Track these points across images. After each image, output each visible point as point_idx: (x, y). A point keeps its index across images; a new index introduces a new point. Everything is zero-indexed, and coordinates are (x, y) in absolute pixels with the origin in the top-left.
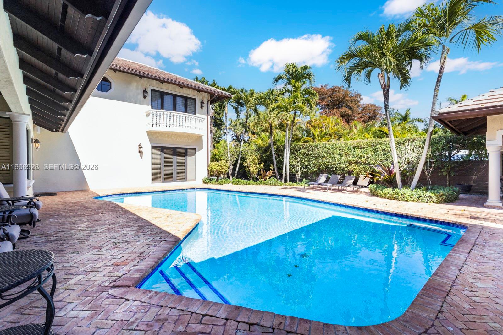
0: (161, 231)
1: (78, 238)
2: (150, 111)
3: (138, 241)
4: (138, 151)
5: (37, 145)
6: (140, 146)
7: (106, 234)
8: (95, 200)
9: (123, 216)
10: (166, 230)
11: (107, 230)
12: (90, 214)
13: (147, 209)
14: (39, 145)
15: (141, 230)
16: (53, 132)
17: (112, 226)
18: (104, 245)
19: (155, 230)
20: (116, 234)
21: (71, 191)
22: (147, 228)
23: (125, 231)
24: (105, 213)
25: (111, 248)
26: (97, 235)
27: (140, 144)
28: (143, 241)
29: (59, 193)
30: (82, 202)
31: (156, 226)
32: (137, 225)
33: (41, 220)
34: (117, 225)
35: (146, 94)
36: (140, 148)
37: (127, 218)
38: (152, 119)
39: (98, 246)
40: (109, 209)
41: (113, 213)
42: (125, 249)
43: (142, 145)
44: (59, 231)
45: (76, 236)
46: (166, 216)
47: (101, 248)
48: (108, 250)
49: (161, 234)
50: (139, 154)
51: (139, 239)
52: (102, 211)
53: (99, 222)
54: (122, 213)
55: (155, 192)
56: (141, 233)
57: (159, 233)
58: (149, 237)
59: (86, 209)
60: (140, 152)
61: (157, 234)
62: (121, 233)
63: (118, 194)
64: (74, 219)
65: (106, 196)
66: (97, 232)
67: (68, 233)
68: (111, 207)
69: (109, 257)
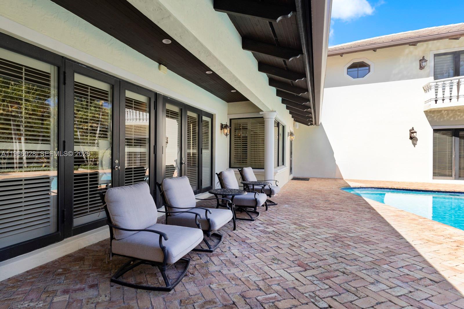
0: (433, 277)
1: (292, 238)
2: (431, 84)
3: (372, 284)
4: (409, 137)
5: (292, 137)
6: (413, 131)
7: (328, 244)
8: (341, 191)
9: (367, 221)
10: (450, 280)
11: (332, 239)
12: (326, 208)
13: (414, 220)
14: (293, 137)
15: (388, 259)
16: (309, 125)
17: (342, 233)
18: (313, 265)
19: (421, 270)
20: (341, 250)
21: (323, 178)
22: (403, 260)
23: (358, 250)
24: (343, 211)
25: (321, 276)
26: (315, 242)
27: (413, 128)
28: (384, 287)
29: (312, 179)
30: (326, 192)
31: (425, 261)
32: (384, 245)
33: (277, 204)
34: (351, 235)
35: (424, 64)
36: (413, 133)
37: (371, 226)
38: (434, 94)
39: (306, 262)
40: (352, 206)
41: (354, 213)
42: (341, 290)
43: (415, 130)
44: (282, 221)
45: (292, 235)
46: (455, 244)
47: (308, 268)
48: (315, 279)
49: (435, 287)
50: (411, 141)
51: (376, 277)
52: (342, 206)
53: (329, 222)
54: (368, 216)
55: (439, 192)
56: (386, 267)
57: (429, 282)
58: (399, 283)
59: (326, 200)
60: (411, 138)
61: (422, 282)
62: (350, 251)
63: (375, 188)
64: (306, 209)
65: (358, 188)
66: (319, 237)
67: (289, 227)
68: (357, 205)
69: (307, 295)
